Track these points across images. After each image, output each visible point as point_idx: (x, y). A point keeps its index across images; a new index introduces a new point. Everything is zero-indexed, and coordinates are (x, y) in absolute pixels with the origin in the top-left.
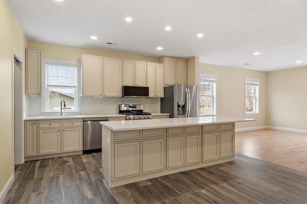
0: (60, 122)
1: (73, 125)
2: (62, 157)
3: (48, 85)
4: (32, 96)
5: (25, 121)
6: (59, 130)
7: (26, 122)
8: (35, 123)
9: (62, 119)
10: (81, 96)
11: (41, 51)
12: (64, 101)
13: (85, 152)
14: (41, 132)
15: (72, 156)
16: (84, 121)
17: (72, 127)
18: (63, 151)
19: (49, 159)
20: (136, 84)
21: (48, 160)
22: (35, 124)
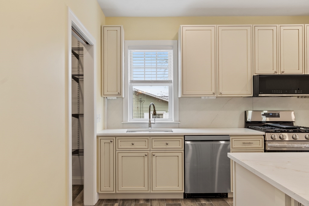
0: (147, 140)
1: (168, 147)
2: (151, 200)
3: (132, 82)
4: (111, 98)
5: (98, 137)
6: (147, 154)
7: (100, 138)
8: (112, 140)
9: (150, 136)
10: (180, 96)
11: (121, 27)
12: (154, 105)
13: (188, 196)
14: (120, 155)
15: (166, 200)
16: (185, 141)
17: (165, 150)
18: (152, 191)
19: (132, 200)
20: (282, 70)
21: (130, 202)
22: (111, 142)
